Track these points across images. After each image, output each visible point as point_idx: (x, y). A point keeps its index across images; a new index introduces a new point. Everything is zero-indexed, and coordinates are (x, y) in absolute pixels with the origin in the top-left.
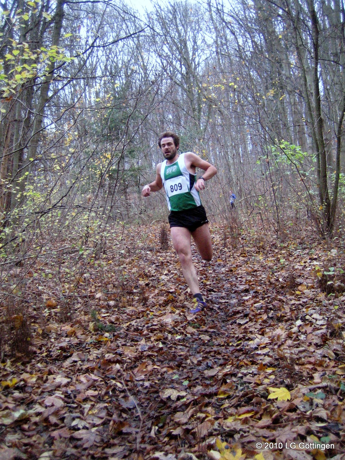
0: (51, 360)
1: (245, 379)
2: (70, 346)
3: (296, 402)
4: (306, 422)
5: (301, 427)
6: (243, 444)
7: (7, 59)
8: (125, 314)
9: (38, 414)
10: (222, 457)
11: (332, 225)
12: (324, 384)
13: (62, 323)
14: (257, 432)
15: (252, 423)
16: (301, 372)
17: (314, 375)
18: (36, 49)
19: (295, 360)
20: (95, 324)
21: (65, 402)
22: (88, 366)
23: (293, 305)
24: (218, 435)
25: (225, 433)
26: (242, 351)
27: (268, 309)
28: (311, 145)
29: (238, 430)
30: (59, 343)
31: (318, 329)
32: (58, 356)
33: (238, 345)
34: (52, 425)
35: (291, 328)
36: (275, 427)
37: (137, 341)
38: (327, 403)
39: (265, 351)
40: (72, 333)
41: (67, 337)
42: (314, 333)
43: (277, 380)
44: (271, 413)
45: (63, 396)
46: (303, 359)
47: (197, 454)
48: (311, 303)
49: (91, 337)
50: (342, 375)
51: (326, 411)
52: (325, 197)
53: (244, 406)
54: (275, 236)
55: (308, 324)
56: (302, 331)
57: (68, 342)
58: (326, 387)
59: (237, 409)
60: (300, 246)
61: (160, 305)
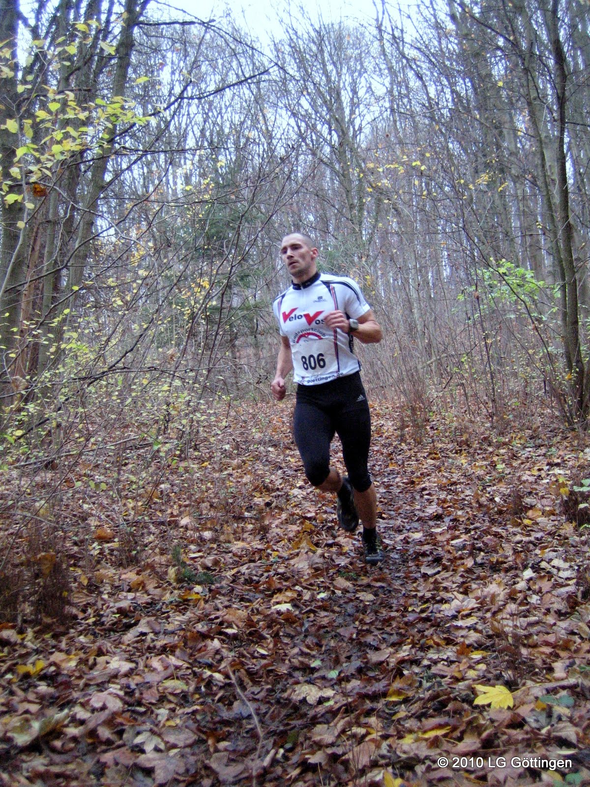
0: (101, 630)
1: (434, 670)
2: (135, 608)
3: (524, 711)
4: (539, 748)
5: (531, 755)
6: (430, 782)
7: (38, 120)
8: (230, 555)
9: (79, 722)
11: (587, 406)
12: (572, 681)
13: (121, 568)
15: (446, 746)
16: (531, 660)
17: (555, 665)
18: (86, 101)
19: (520, 637)
20: (179, 569)
21: (126, 703)
22: (165, 642)
23: (519, 542)
24: (387, 765)
25: (400, 762)
26: (430, 620)
27: (475, 549)
28: (551, 269)
29: (422, 757)
30: (115, 601)
31: (562, 586)
32: (113, 624)
33: (423, 611)
34: (102, 743)
35: (515, 583)
36: (486, 753)
37: (249, 601)
38: (577, 714)
39: (470, 622)
40: (139, 584)
41: (129, 591)
42: (554, 592)
43: (490, 672)
44: (478, 730)
45: (122, 693)
46: (535, 637)
48: (550, 540)
49: (172, 593)
51: (575, 729)
52: (574, 359)
53: (432, 716)
54: (488, 425)
55: (544, 576)
56: (533, 588)
57: (132, 599)
58: (575, 686)
59: (420, 721)
60: (531, 441)
61: (290, 540)
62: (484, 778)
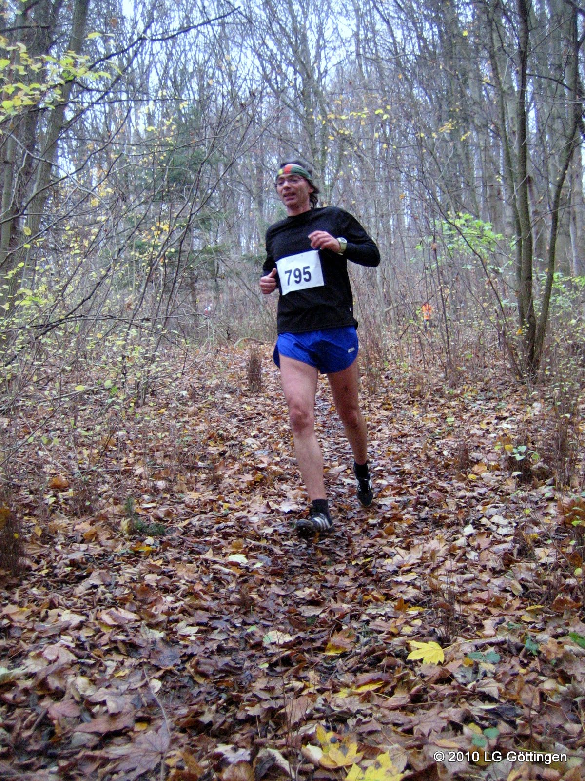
0: (54, 582)
1: (372, 626)
2: (87, 560)
3: (452, 667)
4: (463, 702)
5: (455, 710)
8: (183, 505)
9: (30, 676)
10: (325, 756)
11: (538, 361)
12: (500, 638)
13: (75, 518)
14: (384, 716)
15: (377, 701)
16: (464, 616)
17: (484, 622)
19: (456, 595)
20: (131, 521)
21: (76, 655)
22: (115, 595)
23: (462, 498)
24: (321, 718)
25: (332, 715)
26: (372, 575)
27: (420, 503)
28: (510, 219)
29: (354, 711)
30: (68, 554)
31: (500, 542)
32: (66, 576)
33: (364, 565)
35: (455, 540)
36: (414, 707)
37: (199, 553)
38: (501, 670)
39: (409, 577)
40: (92, 535)
41: (82, 542)
42: (492, 549)
43: (425, 628)
44: (409, 685)
45: (73, 645)
46: (470, 594)
47: (284, 750)
48: (492, 495)
49: (124, 544)
50: (531, 623)
51: (497, 685)
52: (527, 314)
53: (367, 671)
54: (442, 375)
55: (483, 533)
56: (472, 544)
57: (84, 551)
58: (503, 643)
59: (356, 675)
60: (483, 394)
61: (241, 491)
62: (410, 731)
